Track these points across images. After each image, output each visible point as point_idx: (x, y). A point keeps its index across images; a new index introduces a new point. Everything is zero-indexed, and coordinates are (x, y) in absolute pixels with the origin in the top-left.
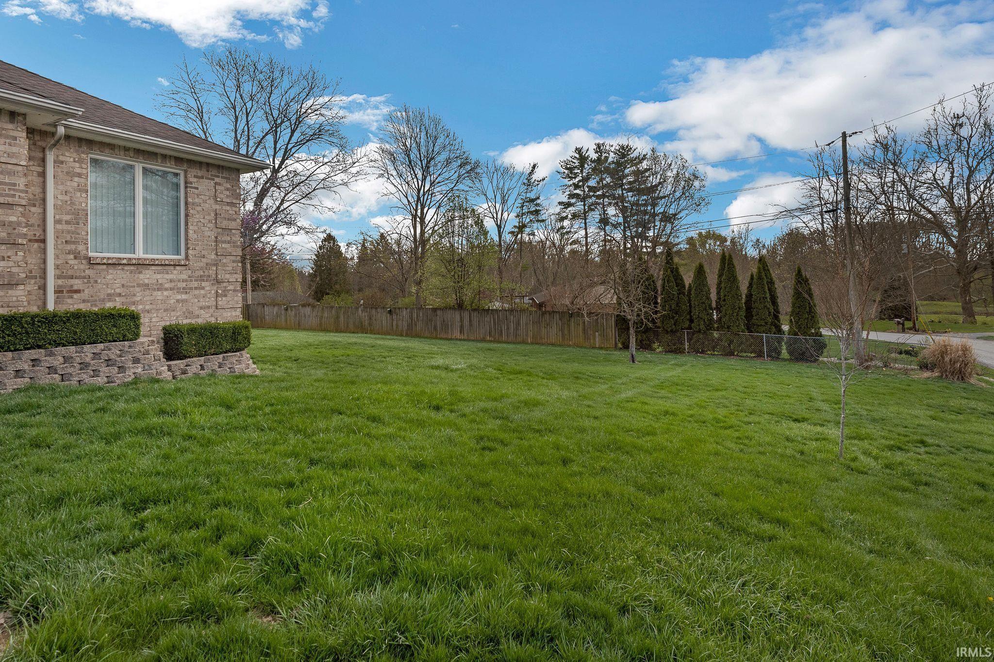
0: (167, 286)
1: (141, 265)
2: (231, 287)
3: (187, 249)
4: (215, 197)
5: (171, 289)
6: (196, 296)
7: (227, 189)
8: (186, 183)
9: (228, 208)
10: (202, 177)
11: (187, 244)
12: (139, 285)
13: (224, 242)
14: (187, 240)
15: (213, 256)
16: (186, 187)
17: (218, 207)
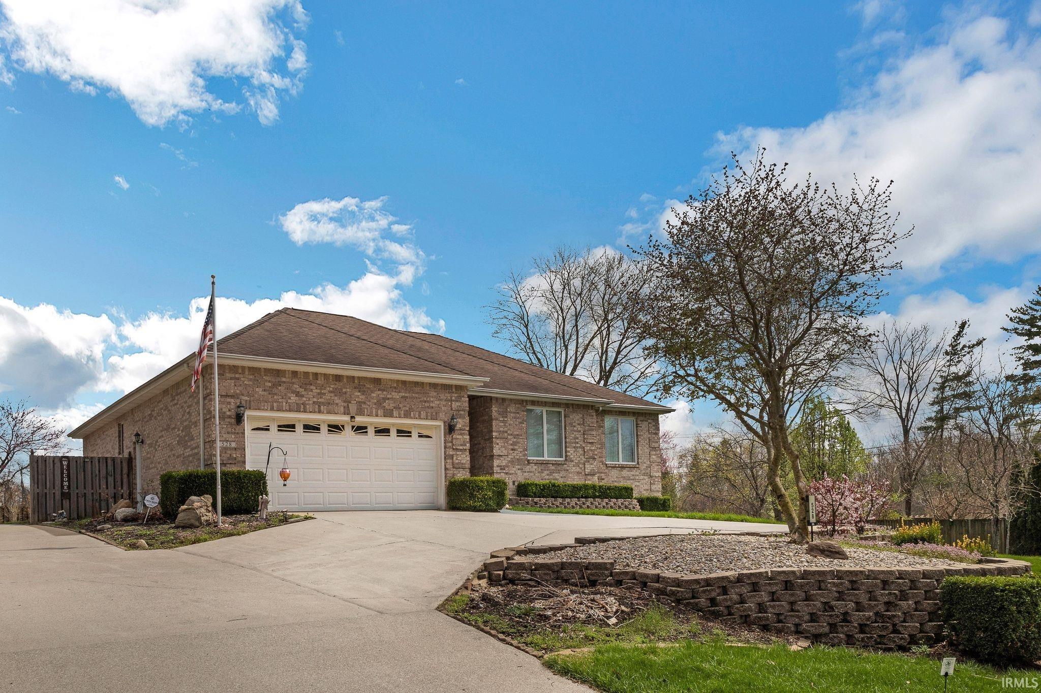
0: (631, 478)
1: (622, 467)
2: (656, 480)
3: (638, 459)
4: (649, 430)
5: (633, 480)
6: (642, 484)
7: (654, 426)
8: (637, 424)
9: (654, 436)
10: (643, 421)
11: (638, 456)
12: (622, 477)
13: (653, 455)
14: (638, 454)
15: (649, 463)
16: (637, 427)
17: (650, 436)
